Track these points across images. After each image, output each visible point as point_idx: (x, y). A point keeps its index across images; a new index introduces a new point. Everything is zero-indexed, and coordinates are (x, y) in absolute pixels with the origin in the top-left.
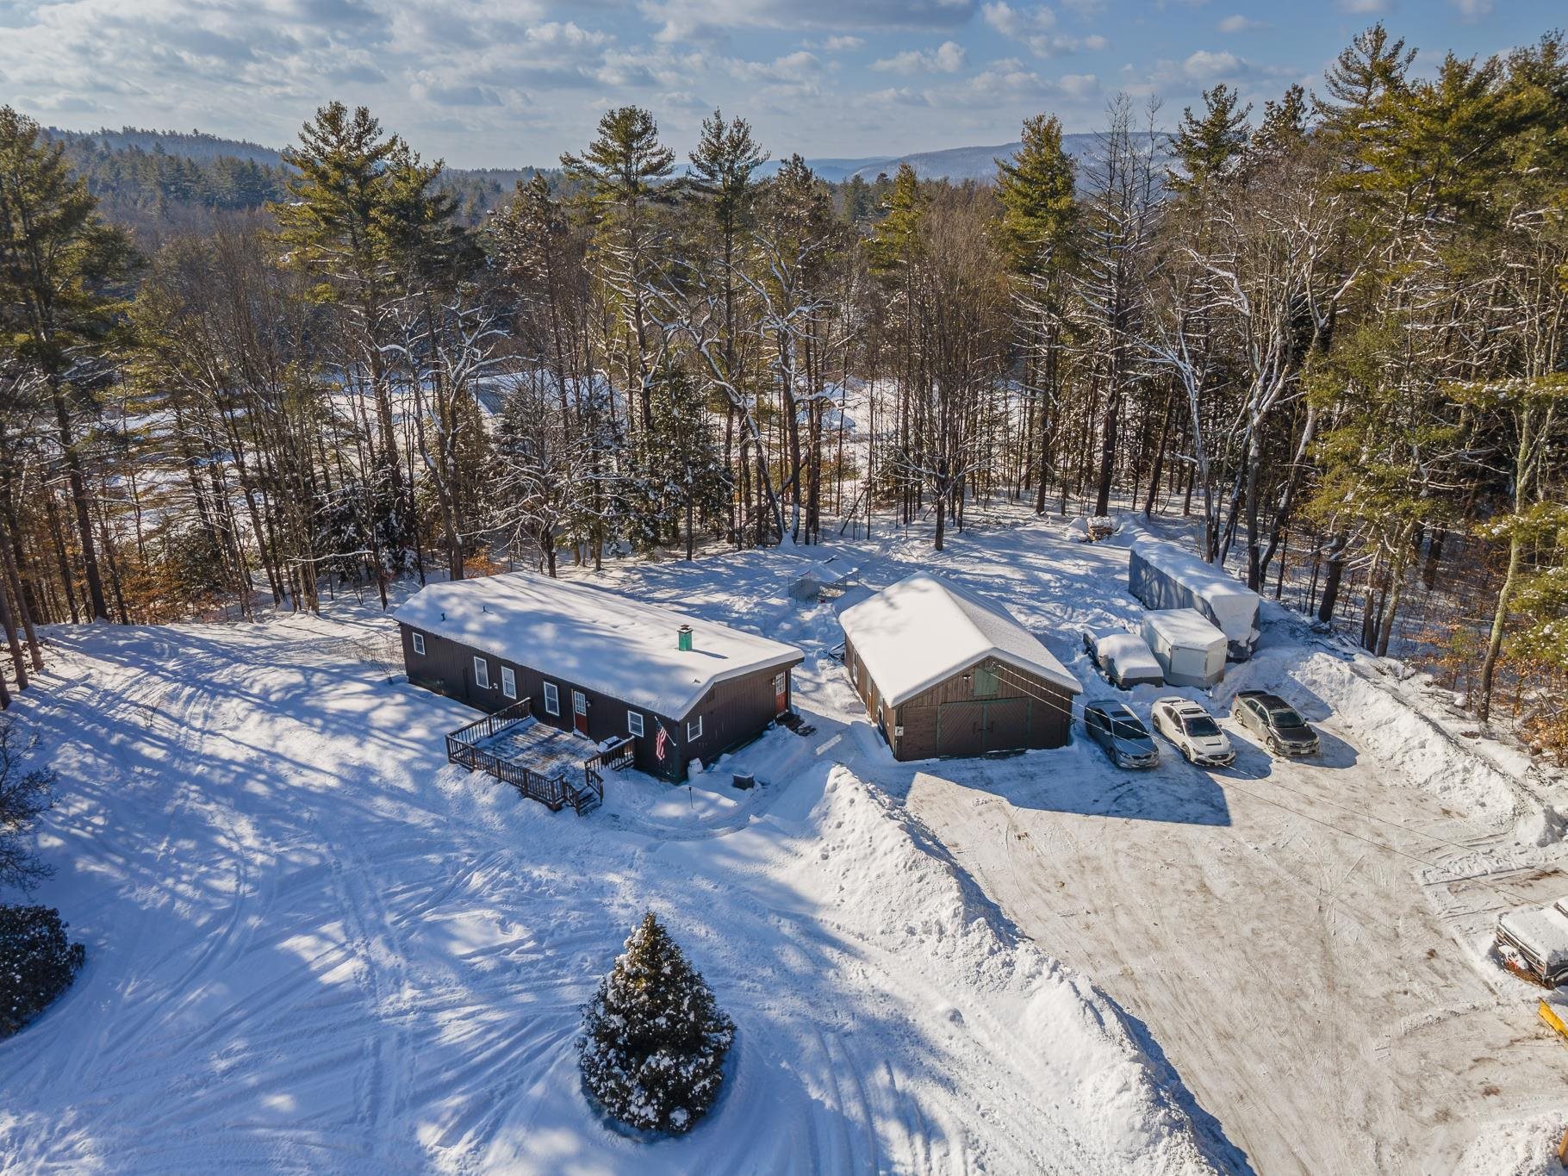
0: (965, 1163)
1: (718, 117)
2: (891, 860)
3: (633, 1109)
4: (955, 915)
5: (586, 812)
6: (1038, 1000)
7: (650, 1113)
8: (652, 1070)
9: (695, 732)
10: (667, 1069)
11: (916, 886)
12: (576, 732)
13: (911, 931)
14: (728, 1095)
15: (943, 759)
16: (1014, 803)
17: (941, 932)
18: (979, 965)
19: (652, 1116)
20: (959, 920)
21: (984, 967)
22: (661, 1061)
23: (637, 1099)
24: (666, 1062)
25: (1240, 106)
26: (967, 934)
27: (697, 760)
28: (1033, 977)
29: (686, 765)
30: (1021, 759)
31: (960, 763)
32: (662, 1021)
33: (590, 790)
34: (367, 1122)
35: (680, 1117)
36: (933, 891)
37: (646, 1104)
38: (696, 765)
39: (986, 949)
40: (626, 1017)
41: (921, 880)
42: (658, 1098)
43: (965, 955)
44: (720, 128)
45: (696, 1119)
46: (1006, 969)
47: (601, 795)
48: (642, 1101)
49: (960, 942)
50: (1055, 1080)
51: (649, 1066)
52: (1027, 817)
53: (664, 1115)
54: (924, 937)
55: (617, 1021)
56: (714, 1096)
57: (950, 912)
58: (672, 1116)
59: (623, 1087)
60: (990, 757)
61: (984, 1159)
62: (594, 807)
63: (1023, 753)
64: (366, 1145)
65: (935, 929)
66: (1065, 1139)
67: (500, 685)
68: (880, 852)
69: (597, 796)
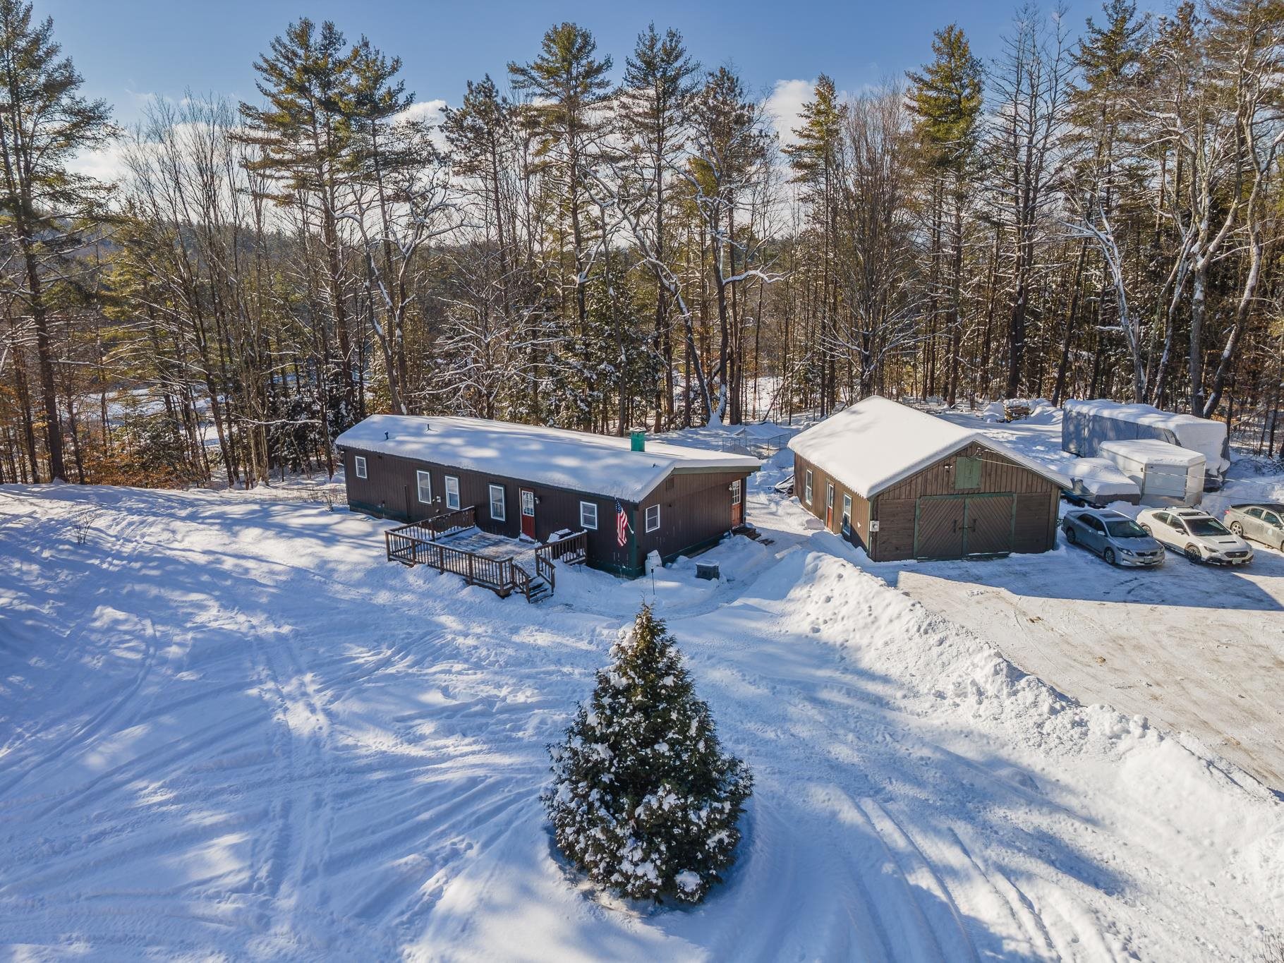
0: (1109, 950)
1: (652, 30)
2: (897, 628)
3: (626, 866)
4: (996, 673)
5: (536, 601)
6: (1132, 763)
7: (649, 872)
8: (653, 812)
9: (653, 523)
10: (672, 810)
11: (936, 650)
12: (523, 536)
13: (941, 695)
14: (747, 861)
15: (920, 561)
16: (1014, 592)
17: (980, 693)
18: (1040, 726)
19: (652, 875)
20: (1002, 678)
21: (1047, 728)
22: (666, 799)
23: (631, 853)
24: (671, 801)
25: (1138, 17)
26: (1015, 693)
27: (656, 552)
28: (1118, 737)
29: (644, 558)
30: (1006, 561)
31: (940, 564)
32: (663, 748)
33: (540, 580)
34: (267, 890)
35: (689, 880)
36: (959, 654)
37: (643, 860)
38: (654, 558)
39: (1045, 708)
40: (613, 747)
41: (941, 642)
42: (660, 853)
43: (1018, 716)
44: (653, 40)
45: (711, 887)
46: (1078, 730)
47: (553, 584)
48: (638, 855)
49: (1007, 703)
50: (1196, 852)
51: (648, 807)
52: (1034, 604)
53: (668, 878)
54: (958, 700)
55: (601, 752)
56: (732, 856)
57: (989, 668)
58: (679, 878)
59: (613, 837)
60: (972, 559)
61: (1134, 946)
62: (545, 597)
63: (1006, 556)
64: (260, 918)
65: (971, 690)
66: (1239, 922)
67: (443, 498)
68: (884, 619)
69: (547, 586)
